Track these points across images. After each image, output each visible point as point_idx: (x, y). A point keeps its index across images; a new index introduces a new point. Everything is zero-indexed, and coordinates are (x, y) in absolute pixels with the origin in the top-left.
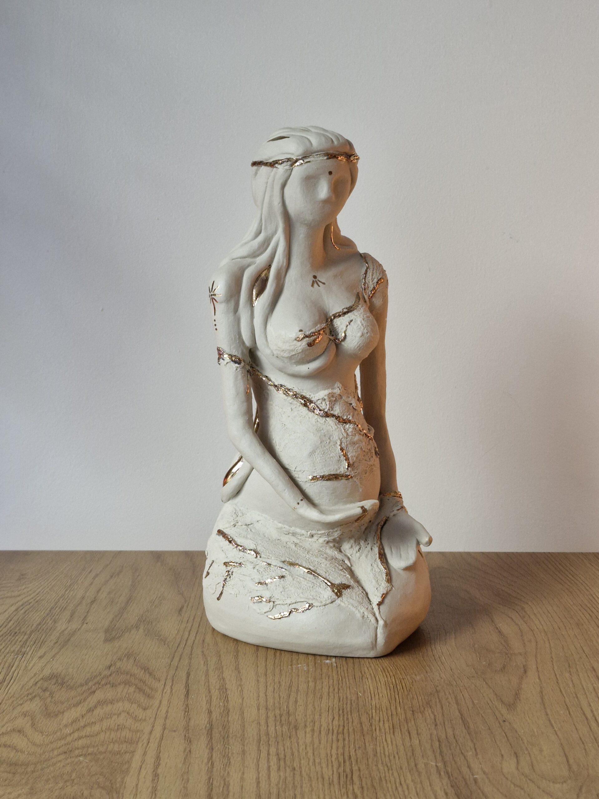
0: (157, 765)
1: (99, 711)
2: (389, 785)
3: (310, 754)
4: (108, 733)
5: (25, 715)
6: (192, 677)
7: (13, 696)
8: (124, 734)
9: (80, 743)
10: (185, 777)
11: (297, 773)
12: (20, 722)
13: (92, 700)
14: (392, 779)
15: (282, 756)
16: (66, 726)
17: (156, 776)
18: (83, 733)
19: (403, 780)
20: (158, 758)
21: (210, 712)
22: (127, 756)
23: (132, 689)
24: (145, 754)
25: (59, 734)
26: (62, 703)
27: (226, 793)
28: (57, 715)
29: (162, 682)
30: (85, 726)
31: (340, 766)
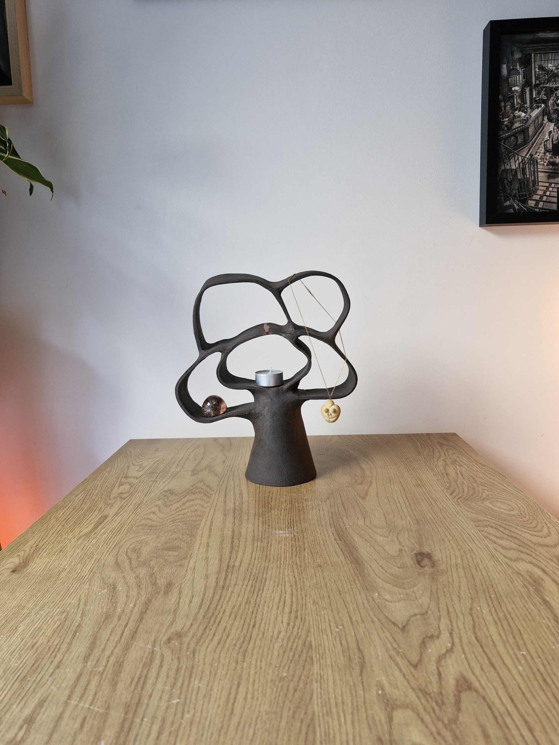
0: (211, 525)
1: (188, 504)
2: (309, 531)
3: (276, 519)
4: (191, 513)
5: (156, 506)
6: (228, 489)
7: (151, 499)
8: (197, 513)
9: (179, 517)
10: (223, 530)
11: (270, 527)
12: (154, 509)
13: (185, 500)
14: (311, 529)
15: (264, 521)
16: (173, 510)
17: (210, 529)
18: (180, 513)
19: (315, 529)
20: (212, 522)
21: (235, 503)
22: (199, 522)
23: (202, 495)
24: (206, 521)
25: (170, 513)
26: (172, 501)
27: (240, 535)
28: (169, 506)
29: (215, 492)
30: (181, 510)
31: (288, 524)
